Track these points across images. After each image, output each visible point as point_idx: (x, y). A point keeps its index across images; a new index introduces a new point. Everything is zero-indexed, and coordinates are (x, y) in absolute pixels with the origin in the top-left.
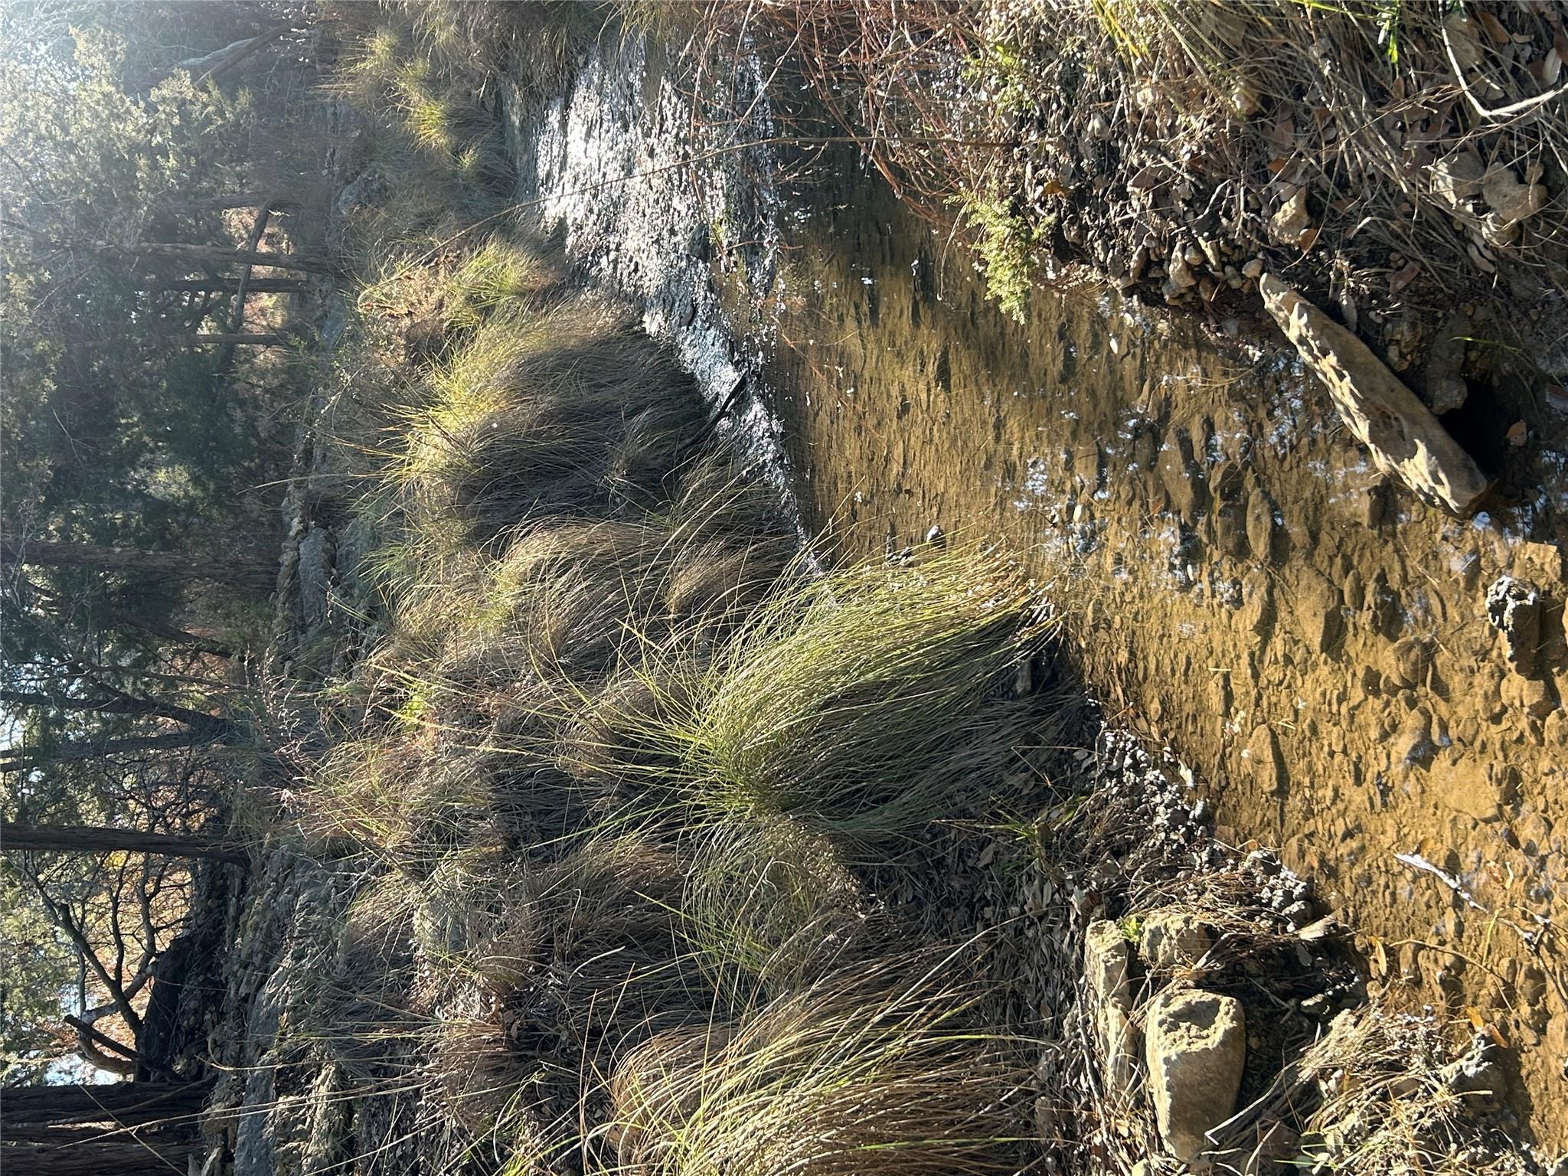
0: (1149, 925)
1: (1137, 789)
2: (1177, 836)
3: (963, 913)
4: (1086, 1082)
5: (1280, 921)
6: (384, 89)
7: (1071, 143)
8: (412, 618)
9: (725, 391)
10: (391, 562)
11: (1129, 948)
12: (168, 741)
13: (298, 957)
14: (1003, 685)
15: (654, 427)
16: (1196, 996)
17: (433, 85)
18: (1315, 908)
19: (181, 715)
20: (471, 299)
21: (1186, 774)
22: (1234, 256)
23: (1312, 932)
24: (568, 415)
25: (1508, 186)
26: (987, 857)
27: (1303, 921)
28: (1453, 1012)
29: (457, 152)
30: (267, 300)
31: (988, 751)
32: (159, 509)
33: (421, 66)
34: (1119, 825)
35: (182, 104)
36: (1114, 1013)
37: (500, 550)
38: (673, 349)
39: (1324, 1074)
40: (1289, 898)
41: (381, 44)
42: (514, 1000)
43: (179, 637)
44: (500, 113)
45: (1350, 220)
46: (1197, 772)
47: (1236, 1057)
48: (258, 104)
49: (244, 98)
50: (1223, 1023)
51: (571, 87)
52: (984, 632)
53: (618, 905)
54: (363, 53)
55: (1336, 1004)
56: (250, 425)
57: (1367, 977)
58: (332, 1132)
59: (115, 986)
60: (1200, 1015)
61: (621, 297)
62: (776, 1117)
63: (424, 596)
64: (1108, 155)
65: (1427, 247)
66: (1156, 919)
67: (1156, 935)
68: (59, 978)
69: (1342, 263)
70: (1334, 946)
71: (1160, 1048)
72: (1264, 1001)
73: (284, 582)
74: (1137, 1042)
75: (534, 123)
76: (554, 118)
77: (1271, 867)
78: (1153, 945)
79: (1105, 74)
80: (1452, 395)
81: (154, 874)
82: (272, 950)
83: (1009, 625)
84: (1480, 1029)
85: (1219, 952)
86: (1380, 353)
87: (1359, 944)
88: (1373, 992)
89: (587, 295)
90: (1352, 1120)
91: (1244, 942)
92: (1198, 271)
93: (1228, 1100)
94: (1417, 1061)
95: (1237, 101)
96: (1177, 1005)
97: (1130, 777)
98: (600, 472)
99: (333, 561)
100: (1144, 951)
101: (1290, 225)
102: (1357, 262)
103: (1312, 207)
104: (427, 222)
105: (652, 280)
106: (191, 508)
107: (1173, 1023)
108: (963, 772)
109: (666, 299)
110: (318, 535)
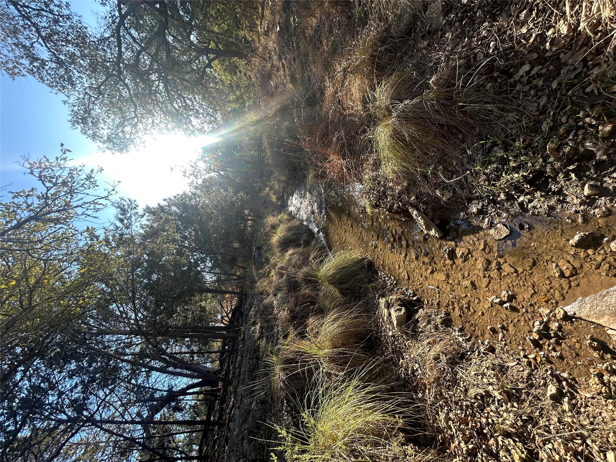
0: (390, 298)
1: (385, 280)
2: (392, 286)
3: (358, 298)
4: (381, 320)
5: (409, 297)
6: (268, 195)
7: (379, 192)
8: (272, 261)
9: (316, 231)
10: (268, 255)
11: (387, 301)
12: (235, 280)
13: (255, 308)
14: (363, 267)
15: (307, 235)
16: (399, 307)
17: (274, 194)
18: (415, 295)
19: (237, 276)
20: (279, 220)
21: (393, 278)
22: (404, 205)
23: (415, 298)
24: (294, 234)
25: (447, 193)
26: (362, 290)
27: (413, 297)
28: (439, 308)
29: (278, 202)
30: (249, 222)
31: (362, 276)
32: (235, 249)
33: (273, 192)
34: (383, 285)
35: (241, 196)
36: (386, 310)
37: (287, 251)
38: (308, 226)
39: (419, 318)
40: (410, 294)
41: (267, 189)
42: (291, 311)
43: (236, 265)
44: (283, 197)
45: (422, 199)
46: (394, 278)
47: (405, 315)
48: (251, 196)
49: (249, 196)
50: (403, 311)
51: (293, 194)
52: (360, 260)
53: (307, 298)
54: (265, 190)
55: (420, 308)
56: (247, 238)
57: (424, 304)
58: (260, 332)
59: (226, 313)
60: (400, 310)
61: (300, 220)
62: (336, 325)
63: (273, 259)
64: (384, 193)
65: (434, 202)
66: (391, 297)
67: (391, 299)
68: (218, 312)
69: (421, 205)
70: (418, 300)
71: (394, 315)
72: (408, 308)
73: (253, 258)
74: (390, 314)
75: (289, 198)
76: (291, 198)
77: (407, 290)
78: (391, 300)
79: (384, 182)
80: (438, 222)
81: (232, 298)
82: (251, 308)
83: (363, 259)
84: (444, 310)
85: (402, 301)
86: (427, 216)
87: (422, 300)
88: (425, 306)
89: (295, 220)
90: (424, 324)
91: (405, 300)
92: (399, 207)
93: (405, 322)
94: (433, 315)
95: (405, 184)
96: (396, 308)
97: (383, 279)
98: (299, 241)
99: (259, 255)
100: (389, 301)
101: (413, 200)
102: (424, 204)
103: (417, 198)
104: (273, 211)
105: (305, 218)
106: (239, 249)
107: (396, 311)
108: (358, 279)
109: (307, 220)
110: (257, 252)
